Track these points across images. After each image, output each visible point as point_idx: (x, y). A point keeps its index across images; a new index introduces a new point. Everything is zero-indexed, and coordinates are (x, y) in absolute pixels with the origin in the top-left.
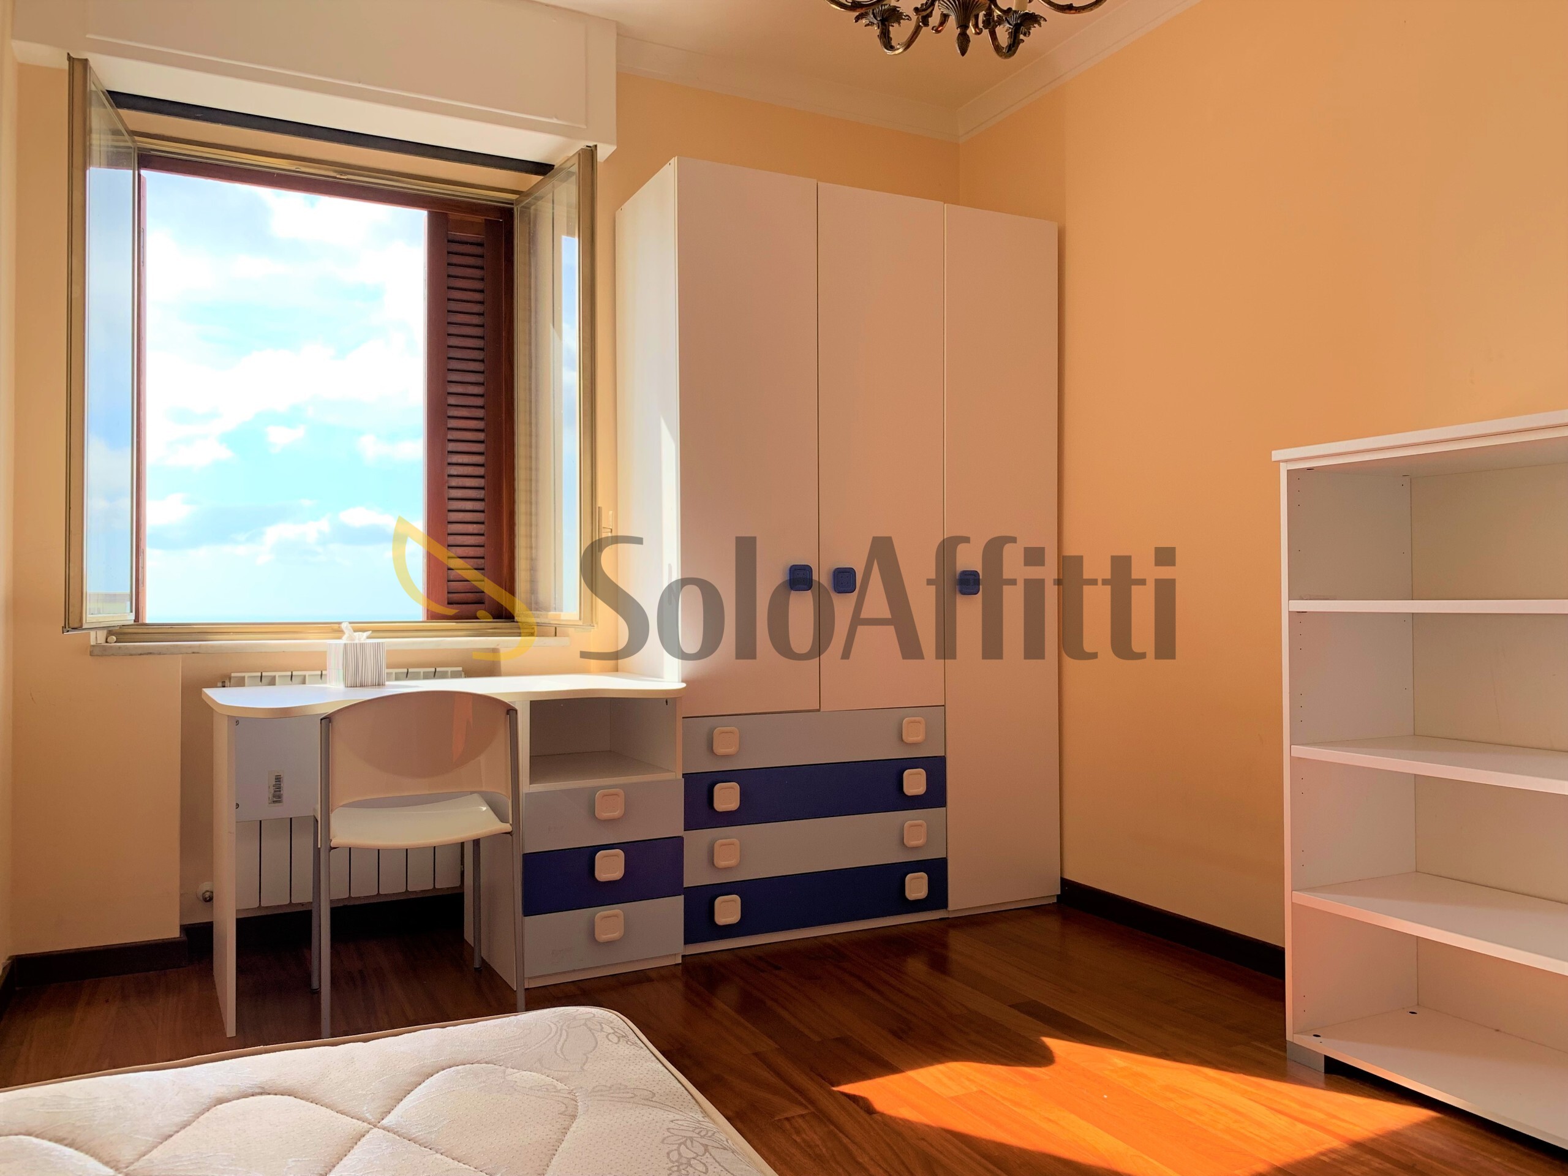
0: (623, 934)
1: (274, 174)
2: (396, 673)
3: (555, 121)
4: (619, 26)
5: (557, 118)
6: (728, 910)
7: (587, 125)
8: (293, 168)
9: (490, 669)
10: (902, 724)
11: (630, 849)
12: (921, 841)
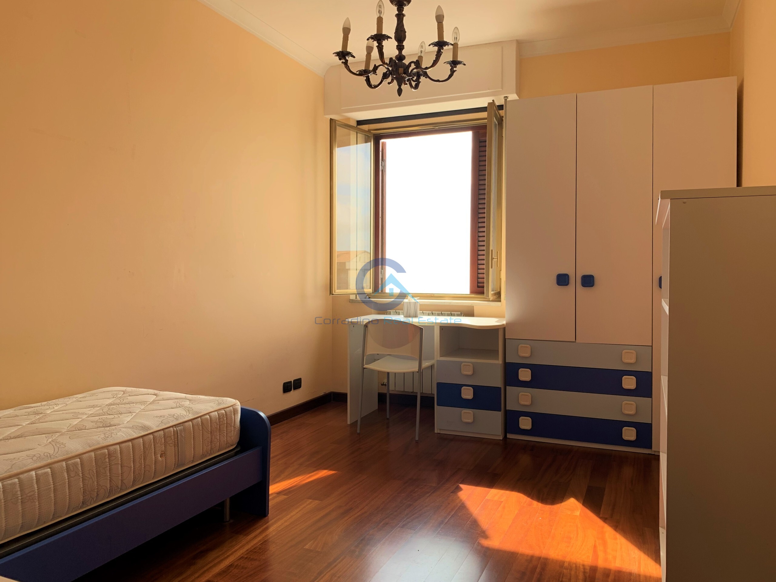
0: (473, 420)
1: (416, 132)
2: (428, 313)
3: (488, 91)
4: (517, 40)
5: (489, 89)
6: (525, 423)
7: (502, 89)
8: (421, 129)
9: (470, 313)
10: (622, 353)
11: (476, 389)
12: (632, 412)
